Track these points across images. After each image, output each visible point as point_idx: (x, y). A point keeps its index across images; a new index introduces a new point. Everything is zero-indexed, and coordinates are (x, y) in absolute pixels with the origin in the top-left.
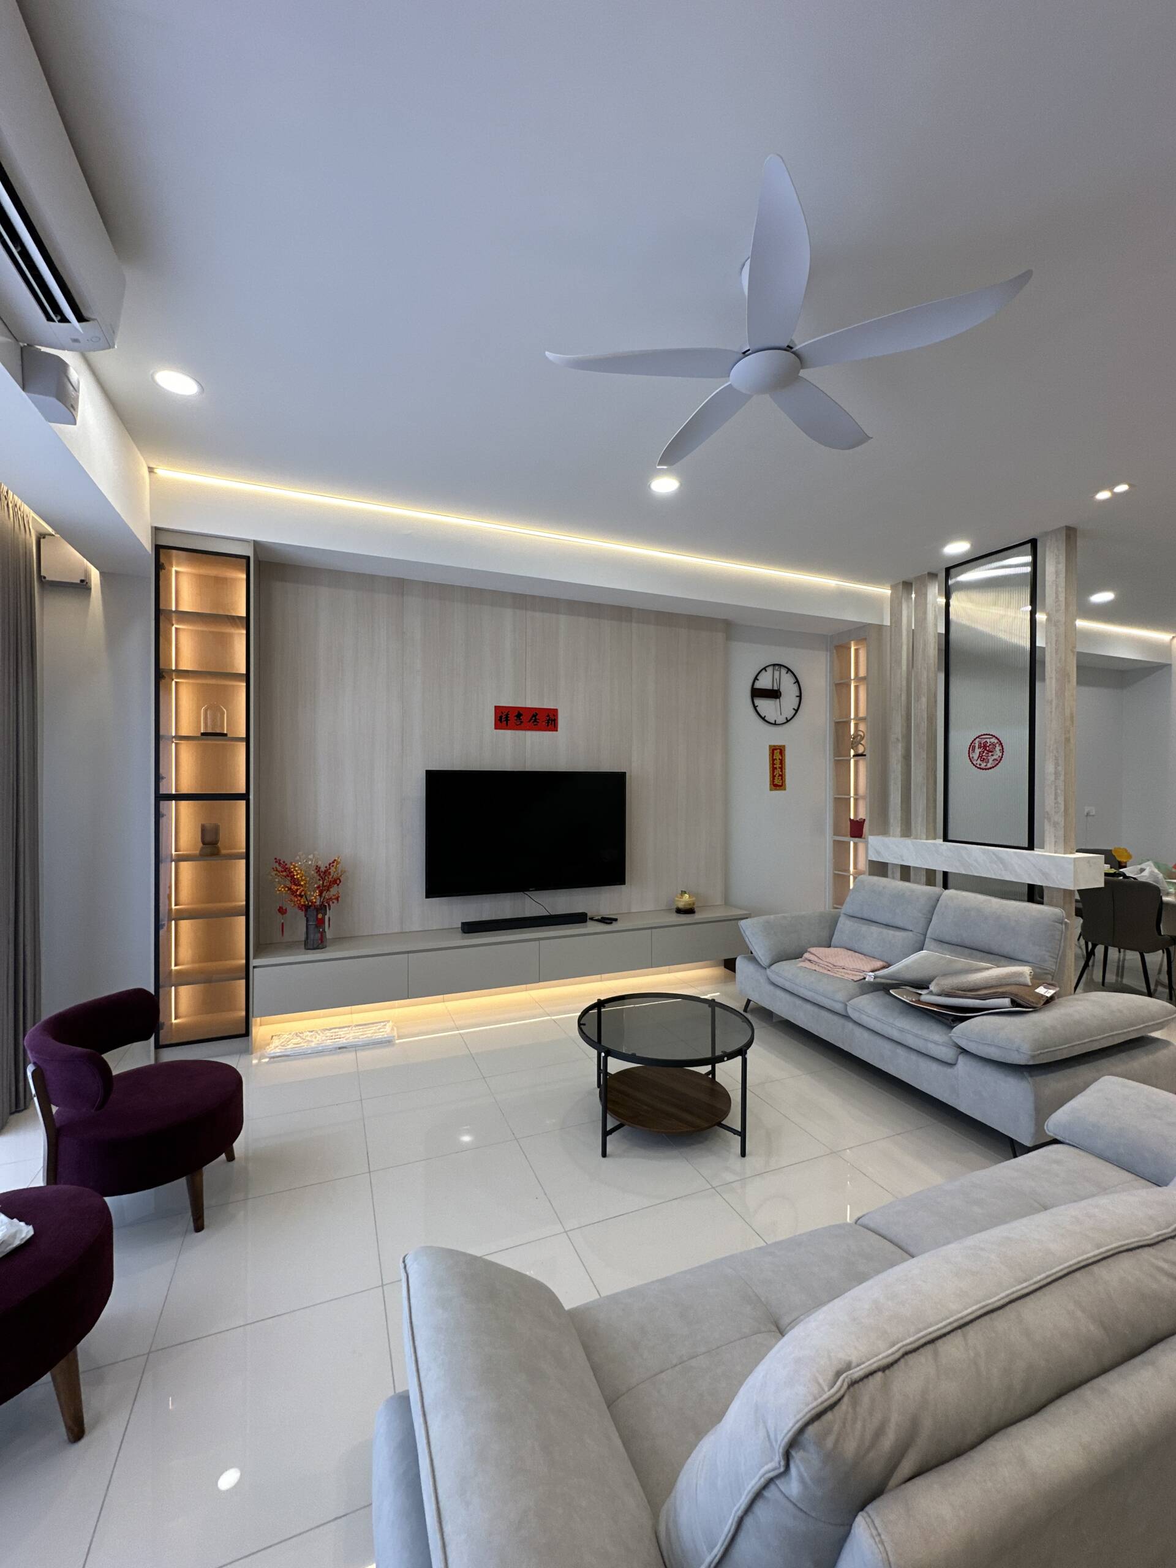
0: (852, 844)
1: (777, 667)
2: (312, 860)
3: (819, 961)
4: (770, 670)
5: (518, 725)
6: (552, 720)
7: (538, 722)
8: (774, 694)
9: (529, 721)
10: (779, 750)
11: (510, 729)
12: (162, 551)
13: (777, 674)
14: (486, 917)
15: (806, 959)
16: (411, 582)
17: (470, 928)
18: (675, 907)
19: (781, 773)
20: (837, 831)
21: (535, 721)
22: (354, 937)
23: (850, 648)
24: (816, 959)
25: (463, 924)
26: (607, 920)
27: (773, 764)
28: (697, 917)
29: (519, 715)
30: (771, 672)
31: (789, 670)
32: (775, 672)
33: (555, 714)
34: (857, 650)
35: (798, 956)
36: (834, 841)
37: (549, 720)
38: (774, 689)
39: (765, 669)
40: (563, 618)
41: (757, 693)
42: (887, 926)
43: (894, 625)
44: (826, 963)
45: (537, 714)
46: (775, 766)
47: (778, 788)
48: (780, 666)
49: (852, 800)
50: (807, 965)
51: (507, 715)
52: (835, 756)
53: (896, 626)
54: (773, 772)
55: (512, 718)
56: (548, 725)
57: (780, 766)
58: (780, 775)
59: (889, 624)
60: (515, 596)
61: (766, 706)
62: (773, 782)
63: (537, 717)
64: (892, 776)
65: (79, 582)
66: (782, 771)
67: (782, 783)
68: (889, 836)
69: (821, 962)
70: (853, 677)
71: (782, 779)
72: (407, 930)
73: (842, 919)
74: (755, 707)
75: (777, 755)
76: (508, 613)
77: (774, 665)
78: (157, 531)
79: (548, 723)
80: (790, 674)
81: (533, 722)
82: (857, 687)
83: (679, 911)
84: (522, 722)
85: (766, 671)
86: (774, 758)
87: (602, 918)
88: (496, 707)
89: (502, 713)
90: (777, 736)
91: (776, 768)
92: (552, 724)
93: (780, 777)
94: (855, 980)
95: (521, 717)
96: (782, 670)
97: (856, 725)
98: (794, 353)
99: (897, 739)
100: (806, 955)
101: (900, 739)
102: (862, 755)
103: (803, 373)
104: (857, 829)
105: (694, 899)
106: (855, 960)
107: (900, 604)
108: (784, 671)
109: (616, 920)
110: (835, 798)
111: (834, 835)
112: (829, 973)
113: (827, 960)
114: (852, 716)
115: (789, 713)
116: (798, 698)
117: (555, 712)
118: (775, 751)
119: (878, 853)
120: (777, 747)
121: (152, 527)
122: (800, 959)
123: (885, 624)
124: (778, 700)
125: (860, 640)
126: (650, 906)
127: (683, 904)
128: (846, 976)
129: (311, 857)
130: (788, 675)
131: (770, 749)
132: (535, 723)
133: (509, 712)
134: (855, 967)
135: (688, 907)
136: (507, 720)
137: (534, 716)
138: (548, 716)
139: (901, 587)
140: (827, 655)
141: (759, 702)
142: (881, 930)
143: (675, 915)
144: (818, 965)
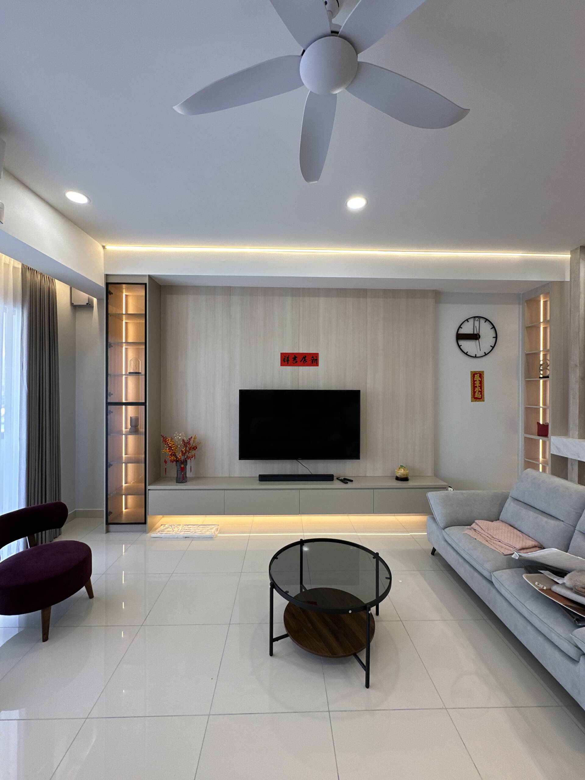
0: (541, 441)
1: (477, 319)
2: (181, 436)
3: (482, 531)
4: (471, 321)
5: (294, 363)
6: (315, 360)
7: (306, 361)
8: (475, 337)
9: (301, 361)
10: (479, 375)
11: (290, 366)
12: (109, 285)
13: (477, 323)
14: (276, 472)
15: (473, 528)
16: (234, 288)
17: (263, 478)
18: (395, 476)
19: (480, 390)
20: (527, 430)
21: (305, 360)
22: (205, 477)
23: (540, 301)
24: (479, 529)
25: (260, 476)
26: (345, 481)
27: (474, 384)
28: (410, 484)
29: (295, 358)
30: (473, 323)
31: (487, 320)
32: (475, 322)
33: (317, 356)
34: (545, 303)
35: (468, 523)
36: (525, 437)
37: (313, 359)
38: (474, 333)
39: (467, 320)
40: (322, 299)
41: (460, 337)
42: (543, 513)
43: (573, 280)
44: (487, 534)
45: (306, 357)
46: (475, 385)
47: (478, 400)
48: (480, 317)
49: (541, 410)
50: (471, 533)
51: (288, 357)
52: (525, 378)
53: (574, 281)
54: (474, 389)
55: (291, 359)
56: (312, 363)
57: (480, 385)
58: (479, 391)
59: (569, 280)
60: (293, 289)
61: (468, 345)
62: (474, 396)
63: (306, 359)
64: (571, 393)
65: (86, 304)
66: (481, 388)
67: (481, 397)
68: (569, 437)
69: (484, 533)
70: (542, 320)
71: (481, 394)
72: (233, 476)
73: (509, 501)
74: (459, 346)
75: (477, 378)
76: (288, 300)
77: (475, 317)
78: (107, 276)
79: (313, 361)
80: (487, 323)
81: (303, 361)
82: (545, 329)
83: (398, 479)
84: (297, 362)
85: (468, 322)
86: (475, 380)
87: (344, 479)
88: (282, 354)
89: (285, 357)
90: (477, 366)
91: (476, 387)
92: (315, 362)
93: (480, 393)
94: (505, 554)
95: (296, 359)
96: (481, 320)
97: (545, 356)
98: (340, 36)
99: (576, 366)
100: (474, 525)
101: (578, 365)
102: (548, 377)
103: (361, 57)
104: (543, 431)
105: (407, 472)
106: (512, 536)
107: (578, 264)
108: (482, 321)
109: (352, 481)
110: (526, 408)
111: (525, 433)
112: (486, 544)
113: (489, 532)
114: (541, 349)
115: (487, 349)
116: (495, 339)
117: (317, 355)
118: (476, 375)
119: (558, 449)
120: (477, 373)
121: (105, 274)
122: (469, 527)
123: (566, 280)
124: (478, 341)
125: (547, 294)
126: (379, 473)
127: (399, 474)
128: (500, 549)
129: (180, 435)
130: (486, 322)
131: (471, 373)
132: (304, 362)
133: (289, 356)
134: (509, 543)
135: (405, 477)
136: (288, 361)
137: (304, 358)
138: (313, 357)
139: (579, 250)
140: (519, 308)
141: (462, 343)
142: (536, 515)
143: (395, 481)
144: (480, 535)
